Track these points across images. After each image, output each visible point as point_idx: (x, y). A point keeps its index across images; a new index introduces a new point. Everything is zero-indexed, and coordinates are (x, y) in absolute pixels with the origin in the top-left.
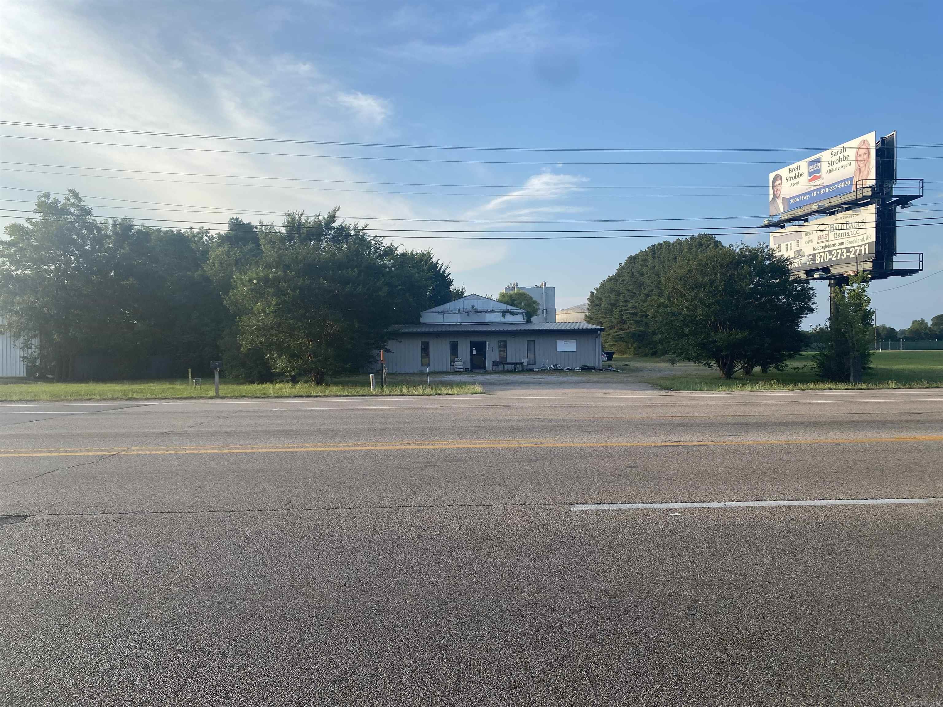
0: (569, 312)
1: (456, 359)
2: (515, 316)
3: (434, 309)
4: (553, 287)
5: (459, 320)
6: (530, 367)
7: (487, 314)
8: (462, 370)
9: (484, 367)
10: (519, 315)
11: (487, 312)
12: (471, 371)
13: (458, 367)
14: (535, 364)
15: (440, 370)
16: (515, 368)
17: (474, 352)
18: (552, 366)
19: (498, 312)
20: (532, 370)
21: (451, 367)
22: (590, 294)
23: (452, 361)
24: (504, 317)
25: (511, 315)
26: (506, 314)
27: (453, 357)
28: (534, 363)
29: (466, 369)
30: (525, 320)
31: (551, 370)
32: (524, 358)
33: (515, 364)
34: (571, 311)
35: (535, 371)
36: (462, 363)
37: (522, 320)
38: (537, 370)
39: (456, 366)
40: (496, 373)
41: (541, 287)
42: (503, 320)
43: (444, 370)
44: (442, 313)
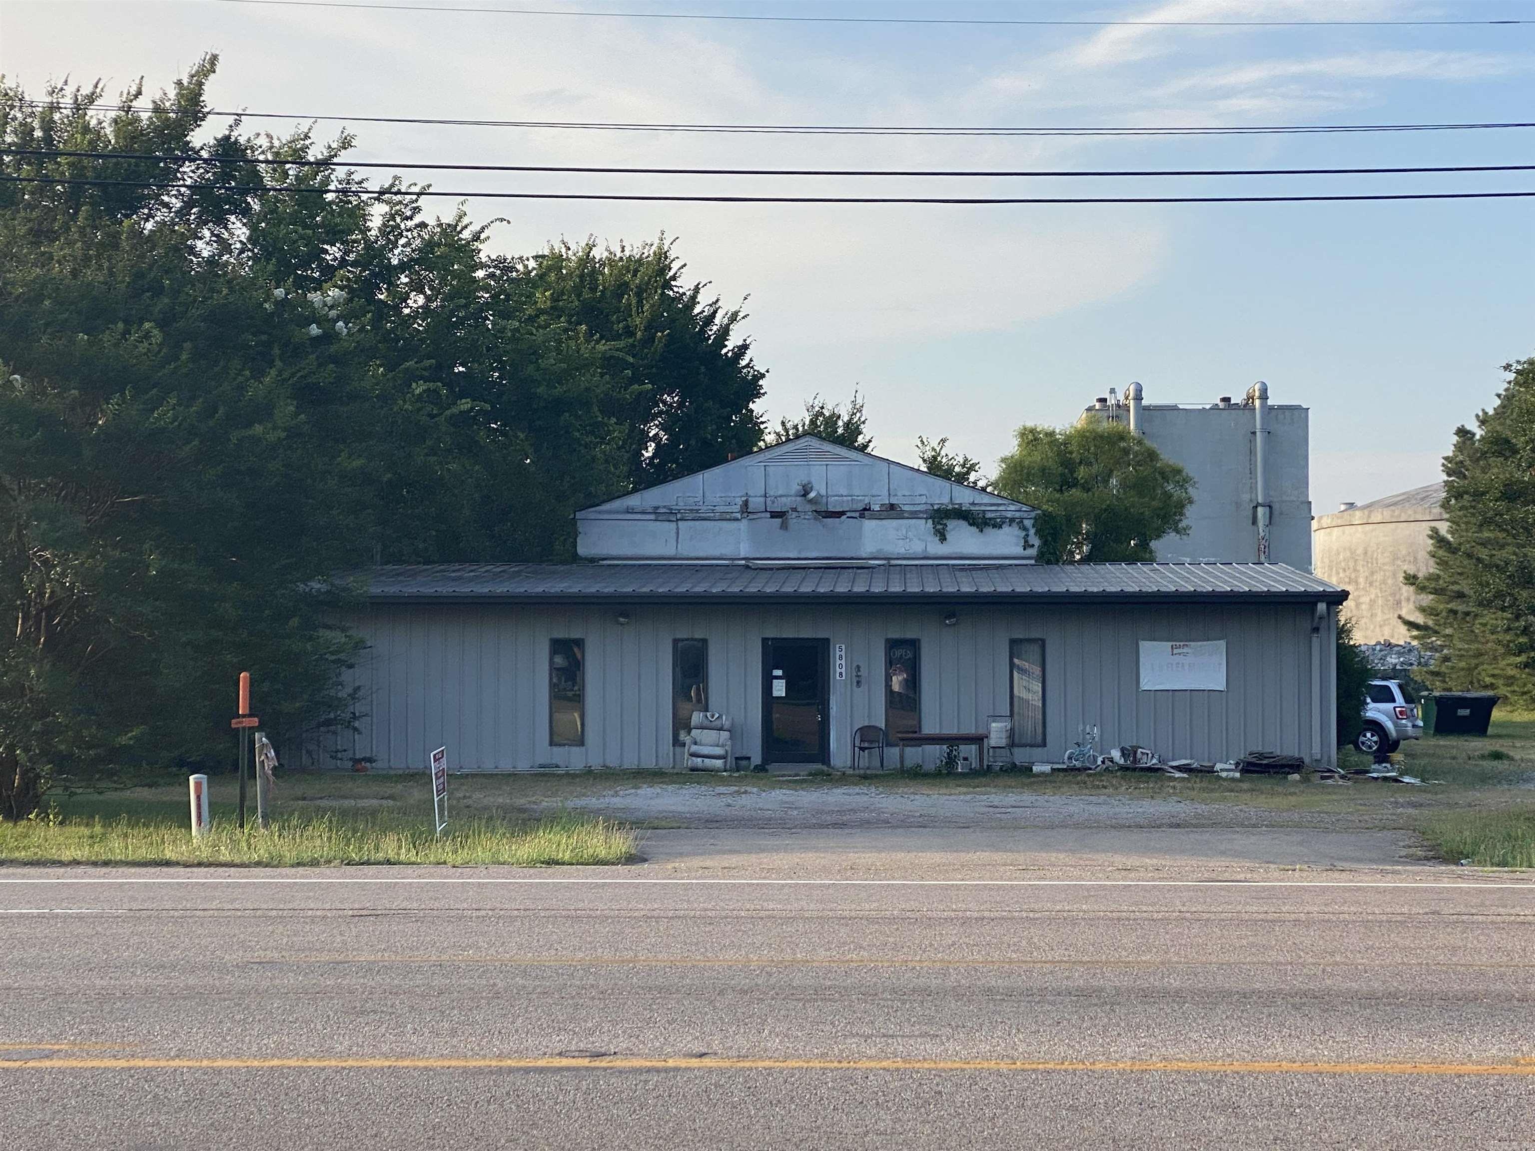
0: (1377, 517)
1: (697, 718)
2: (989, 531)
3: (634, 501)
4: (1298, 408)
5: (745, 550)
6: (1020, 756)
7: (869, 525)
8: (719, 763)
9: (823, 755)
10: (1006, 529)
11: (865, 512)
12: (761, 768)
13: (705, 750)
14: (1044, 744)
15: (630, 762)
16: (951, 761)
17: (779, 689)
18: (1116, 754)
19: (914, 515)
20: (1027, 770)
21: (678, 749)
22: (1455, 439)
23: (681, 724)
24: (943, 538)
25: (974, 529)
26: (952, 524)
27: (685, 707)
28: (1039, 739)
29: (739, 763)
30: (1033, 552)
31: (1111, 770)
32: (995, 717)
33: (953, 741)
34: (1387, 514)
35: (1043, 774)
36: (725, 735)
37: (1018, 550)
38: (1047, 768)
39: (694, 748)
40: (866, 778)
41: (1248, 406)
42: (936, 548)
43: (649, 763)
44: (671, 515)
